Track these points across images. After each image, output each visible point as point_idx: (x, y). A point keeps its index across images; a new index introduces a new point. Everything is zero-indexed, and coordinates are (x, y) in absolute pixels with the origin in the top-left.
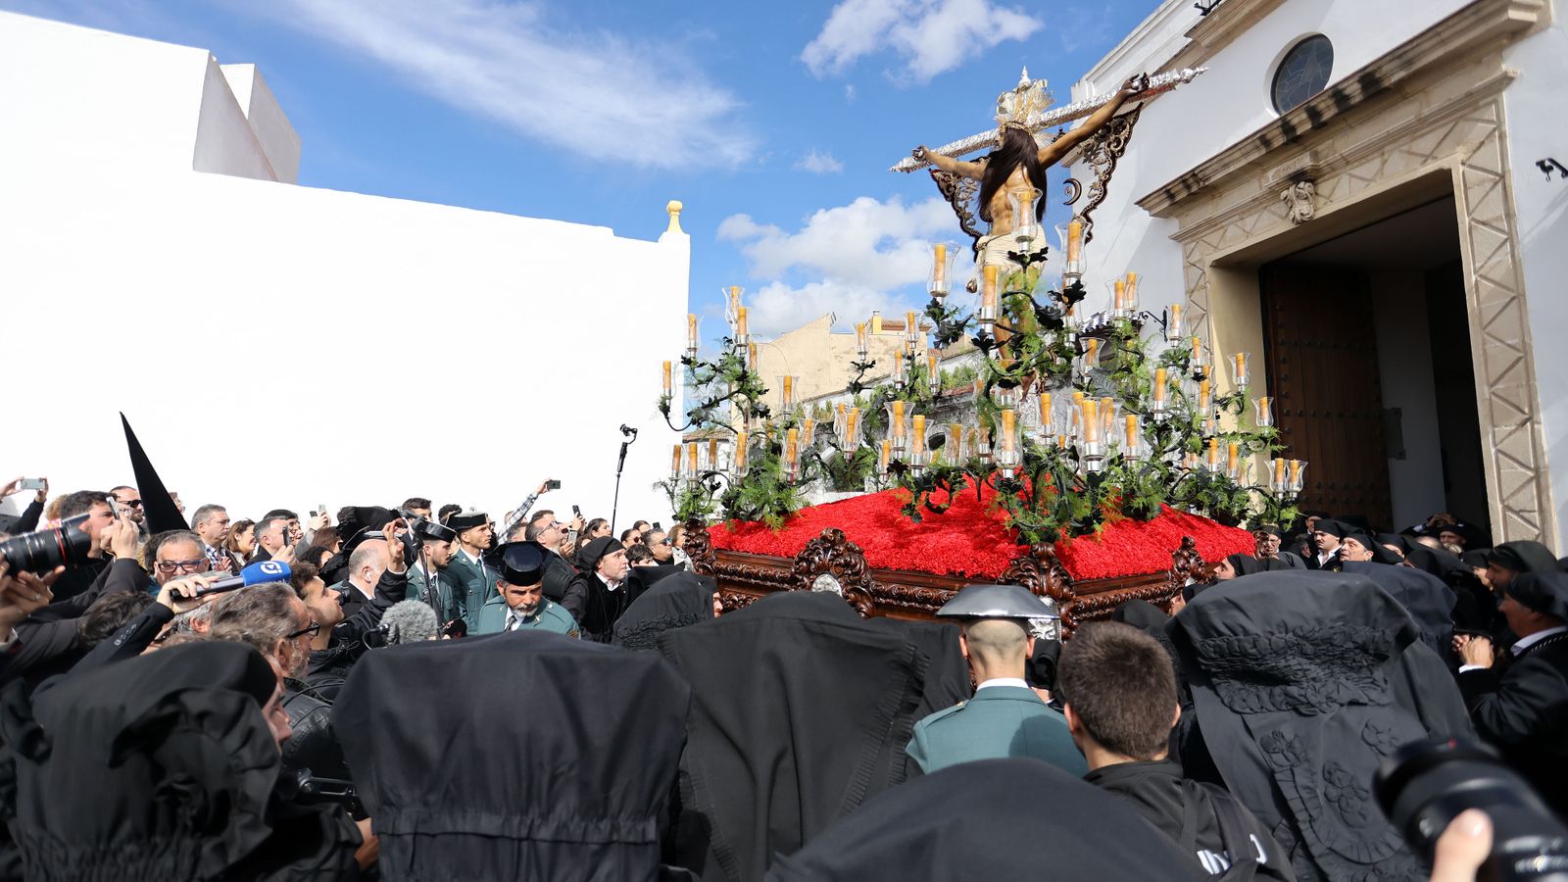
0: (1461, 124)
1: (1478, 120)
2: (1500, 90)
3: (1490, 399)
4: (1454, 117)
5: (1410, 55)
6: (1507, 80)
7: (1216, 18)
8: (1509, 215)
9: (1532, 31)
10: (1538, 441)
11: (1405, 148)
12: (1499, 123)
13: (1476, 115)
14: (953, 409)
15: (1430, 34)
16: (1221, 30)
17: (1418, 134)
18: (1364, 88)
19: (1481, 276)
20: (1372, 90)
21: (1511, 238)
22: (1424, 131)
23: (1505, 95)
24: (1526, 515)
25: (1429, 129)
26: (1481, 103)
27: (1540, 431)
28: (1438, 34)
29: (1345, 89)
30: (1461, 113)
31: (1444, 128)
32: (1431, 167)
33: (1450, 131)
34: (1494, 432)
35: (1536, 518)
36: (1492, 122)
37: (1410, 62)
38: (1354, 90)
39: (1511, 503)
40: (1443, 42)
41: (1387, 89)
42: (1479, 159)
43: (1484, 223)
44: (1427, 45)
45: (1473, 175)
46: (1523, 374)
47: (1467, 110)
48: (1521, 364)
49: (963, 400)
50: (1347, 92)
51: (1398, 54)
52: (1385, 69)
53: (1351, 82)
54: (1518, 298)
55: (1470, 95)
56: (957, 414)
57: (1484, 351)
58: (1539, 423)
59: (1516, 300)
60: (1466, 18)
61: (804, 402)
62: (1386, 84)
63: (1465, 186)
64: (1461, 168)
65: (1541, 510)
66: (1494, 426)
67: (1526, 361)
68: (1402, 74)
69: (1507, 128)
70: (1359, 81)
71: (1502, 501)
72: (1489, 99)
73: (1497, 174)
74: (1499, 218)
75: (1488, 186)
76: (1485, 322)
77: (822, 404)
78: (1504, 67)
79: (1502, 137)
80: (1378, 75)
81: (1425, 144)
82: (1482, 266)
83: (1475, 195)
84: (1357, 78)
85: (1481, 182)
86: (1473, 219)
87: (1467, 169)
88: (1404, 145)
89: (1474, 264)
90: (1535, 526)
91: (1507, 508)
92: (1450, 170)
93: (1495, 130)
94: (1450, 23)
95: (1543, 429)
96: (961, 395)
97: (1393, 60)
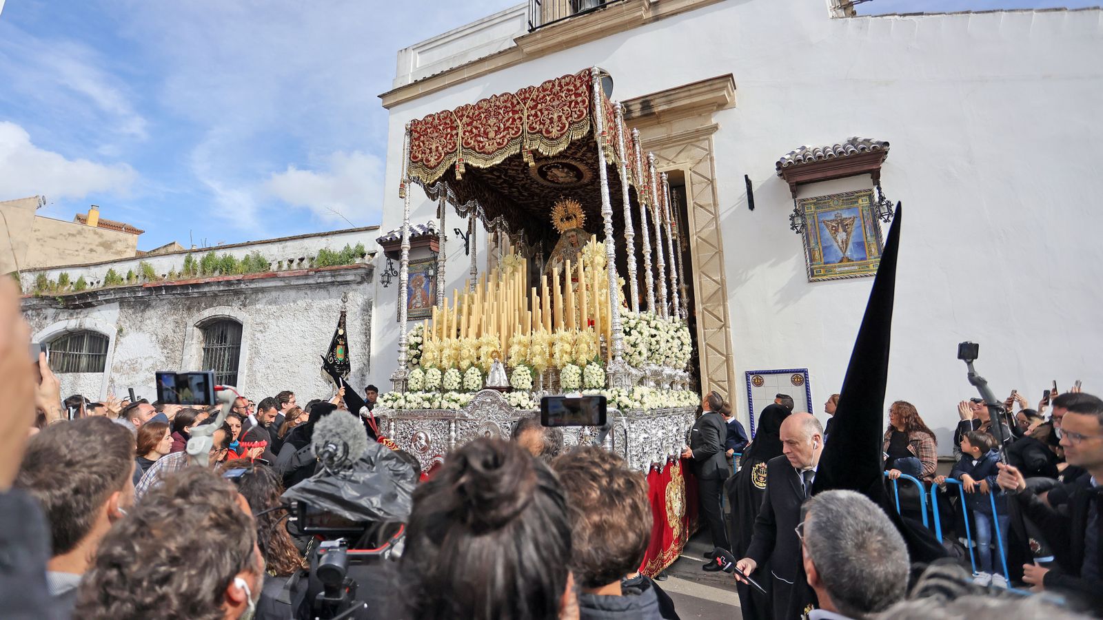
0: (689, 147)
1: (698, 147)
2: (712, 134)
3: (703, 313)
4: (686, 141)
5: (672, 97)
6: (715, 128)
7: (539, 36)
8: (715, 204)
9: (726, 107)
10: (728, 337)
11: (657, 153)
12: (710, 152)
13: (697, 144)
14: (237, 293)
15: (686, 89)
16: (540, 46)
17: (664, 146)
18: (642, 109)
19: (699, 237)
20: (646, 112)
21: (716, 217)
22: (669, 145)
23: (714, 137)
24: (721, 383)
25: (671, 145)
26: (701, 138)
27: (729, 332)
28: (689, 90)
29: (631, 105)
30: (689, 141)
31: (680, 147)
32: (672, 167)
33: (683, 149)
34: (705, 333)
35: (726, 385)
36: (706, 150)
37: (670, 102)
38: (637, 110)
39: (714, 377)
40: (690, 96)
41: (654, 113)
42: (699, 169)
43: (701, 206)
44: (682, 95)
45: (696, 178)
46: (721, 296)
47: (693, 140)
48: (720, 292)
49: (253, 286)
50: (632, 108)
51: (666, 94)
52: (657, 101)
53: (636, 102)
54: (720, 252)
55: (697, 131)
56: (242, 298)
57: (700, 282)
58: (729, 327)
59: (718, 254)
60: (705, 86)
61: (22, 272)
62: (656, 110)
63: (692, 183)
64: (689, 172)
65: (729, 380)
66: (704, 328)
67: (723, 290)
68: (665, 107)
69: (714, 155)
70: (641, 103)
71: (708, 375)
72: (705, 137)
73: (709, 180)
74: (709, 205)
75: (704, 185)
76: (701, 265)
77: (54, 276)
78: (714, 121)
79: (711, 159)
80: (652, 103)
81: (670, 153)
82: (700, 232)
83: (697, 189)
84: (640, 101)
85: (701, 183)
86: (695, 203)
87: (692, 173)
88: (656, 151)
89: (696, 230)
90: (726, 391)
91: (711, 380)
92: (683, 172)
93: (707, 155)
94: (697, 86)
95: (731, 331)
96: (252, 281)
97: (663, 97)
